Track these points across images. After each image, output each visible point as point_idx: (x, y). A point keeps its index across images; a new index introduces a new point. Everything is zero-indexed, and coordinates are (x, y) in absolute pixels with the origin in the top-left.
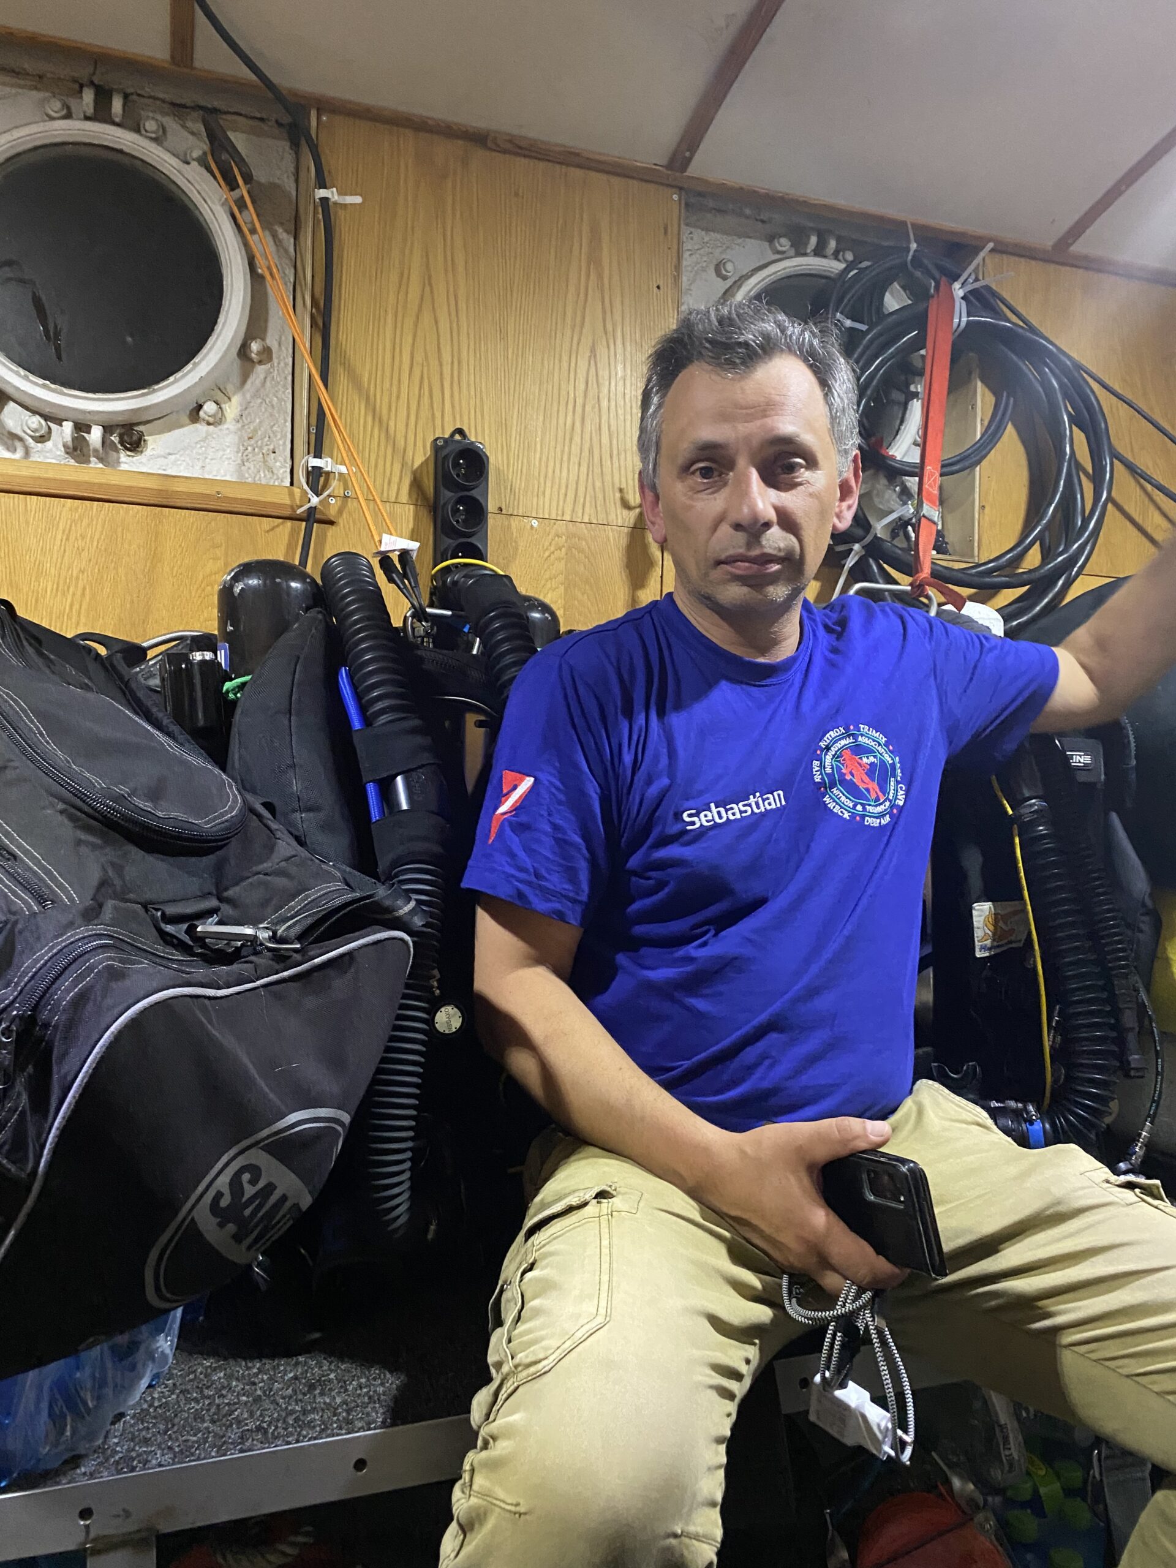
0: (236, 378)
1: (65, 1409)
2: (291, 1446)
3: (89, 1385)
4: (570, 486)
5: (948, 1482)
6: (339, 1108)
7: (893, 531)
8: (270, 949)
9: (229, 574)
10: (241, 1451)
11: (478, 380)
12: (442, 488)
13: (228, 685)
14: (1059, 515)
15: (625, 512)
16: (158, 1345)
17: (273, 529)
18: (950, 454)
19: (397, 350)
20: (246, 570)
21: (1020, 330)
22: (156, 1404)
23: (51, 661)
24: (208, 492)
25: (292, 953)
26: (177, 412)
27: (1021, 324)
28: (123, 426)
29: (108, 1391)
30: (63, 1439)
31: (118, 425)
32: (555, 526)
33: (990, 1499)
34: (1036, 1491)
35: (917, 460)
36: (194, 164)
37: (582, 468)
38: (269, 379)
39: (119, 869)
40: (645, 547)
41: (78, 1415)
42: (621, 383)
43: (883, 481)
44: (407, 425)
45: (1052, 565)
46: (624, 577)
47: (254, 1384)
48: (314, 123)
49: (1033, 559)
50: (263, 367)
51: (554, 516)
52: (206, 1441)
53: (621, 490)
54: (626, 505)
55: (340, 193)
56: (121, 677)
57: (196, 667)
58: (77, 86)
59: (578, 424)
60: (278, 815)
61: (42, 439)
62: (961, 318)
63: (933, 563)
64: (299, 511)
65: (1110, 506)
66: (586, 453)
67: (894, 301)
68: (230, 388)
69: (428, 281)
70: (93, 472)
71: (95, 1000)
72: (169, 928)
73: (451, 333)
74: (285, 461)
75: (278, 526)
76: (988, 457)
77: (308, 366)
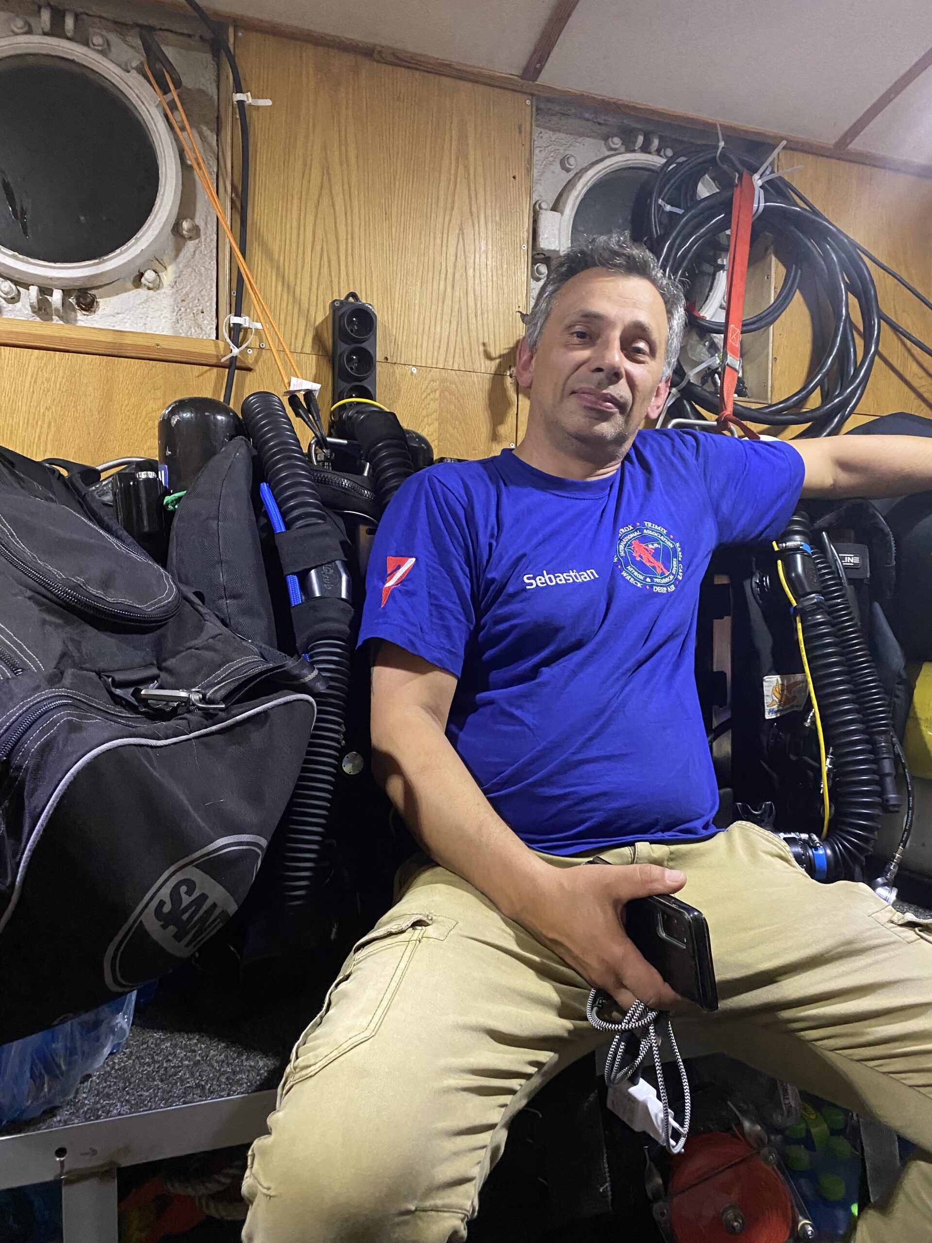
0: (170, 252)
1: (43, 1071)
2: (223, 1099)
3: (62, 1053)
4: (442, 340)
5: (740, 1125)
6: (257, 835)
7: (703, 378)
8: (200, 709)
9: (167, 408)
10: (184, 1103)
11: (367, 253)
12: (339, 341)
13: (168, 499)
14: (835, 367)
15: (488, 362)
16: (117, 1021)
17: (202, 374)
18: (749, 314)
19: (302, 229)
20: (181, 406)
21: (808, 214)
22: (117, 1067)
23: (21, 478)
24: (150, 344)
25: (217, 712)
26: (124, 278)
27: (808, 208)
28: (79, 290)
29: (78, 1057)
30: (42, 1094)
31: (75, 290)
32: (431, 374)
33: (773, 1137)
34: (808, 1132)
35: (722, 320)
36: (134, 73)
37: (452, 326)
38: (197, 252)
39: (78, 644)
40: (504, 390)
41: (54, 1077)
42: (484, 256)
43: (695, 337)
44: (310, 289)
45: (830, 405)
46: (487, 416)
47: (194, 1051)
48: (231, 40)
49: (815, 401)
50: (192, 242)
51: (429, 364)
52: (156, 1096)
53: (484, 344)
54: (488, 356)
55: (253, 97)
56: (78, 492)
57: (142, 484)
58: (36, 8)
59: (449, 289)
60: (207, 600)
61: (12, 301)
62: (759, 203)
63: (735, 404)
64: (223, 360)
65: (877, 358)
66: (455, 313)
67: (705, 189)
68: (166, 259)
69: (326, 170)
70: (55, 328)
71: (58, 748)
72: (118, 692)
73: (346, 214)
74: (212, 319)
75: (206, 372)
76: (780, 318)
77: (230, 240)
